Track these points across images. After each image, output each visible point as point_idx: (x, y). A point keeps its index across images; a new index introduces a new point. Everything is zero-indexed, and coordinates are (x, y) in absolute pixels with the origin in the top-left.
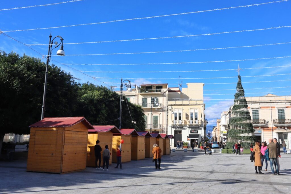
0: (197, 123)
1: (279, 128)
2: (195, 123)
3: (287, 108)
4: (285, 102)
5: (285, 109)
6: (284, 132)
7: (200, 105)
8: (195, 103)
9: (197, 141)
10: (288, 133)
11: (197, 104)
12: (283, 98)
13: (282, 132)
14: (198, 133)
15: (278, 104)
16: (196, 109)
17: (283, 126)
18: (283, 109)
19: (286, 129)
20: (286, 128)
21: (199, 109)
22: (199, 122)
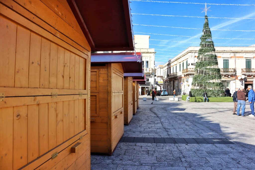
0: (148, 71)
1: (224, 76)
2: (146, 71)
3: (231, 58)
4: (229, 52)
5: (229, 59)
6: (228, 80)
7: (151, 53)
8: (147, 51)
9: (147, 89)
10: (230, 81)
11: (148, 53)
12: (228, 49)
13: (226, 80)
14: (148, 81)
15: (224, 54)
16: (147, 57)
17: (227, 75)
18: (228, 59)
19: (229, 78)
20: (229, 76)
21: (150, 57)
22: (150, 70)
